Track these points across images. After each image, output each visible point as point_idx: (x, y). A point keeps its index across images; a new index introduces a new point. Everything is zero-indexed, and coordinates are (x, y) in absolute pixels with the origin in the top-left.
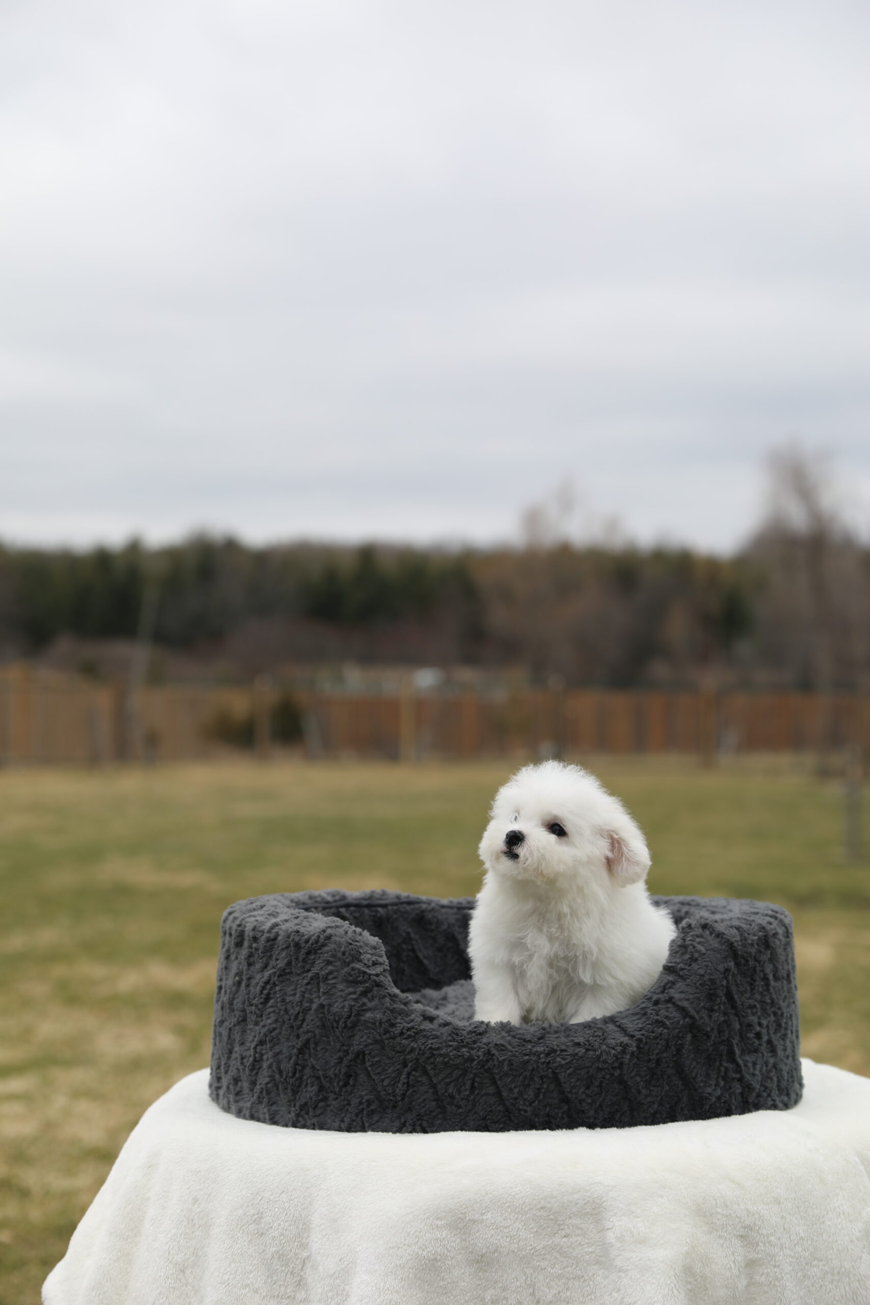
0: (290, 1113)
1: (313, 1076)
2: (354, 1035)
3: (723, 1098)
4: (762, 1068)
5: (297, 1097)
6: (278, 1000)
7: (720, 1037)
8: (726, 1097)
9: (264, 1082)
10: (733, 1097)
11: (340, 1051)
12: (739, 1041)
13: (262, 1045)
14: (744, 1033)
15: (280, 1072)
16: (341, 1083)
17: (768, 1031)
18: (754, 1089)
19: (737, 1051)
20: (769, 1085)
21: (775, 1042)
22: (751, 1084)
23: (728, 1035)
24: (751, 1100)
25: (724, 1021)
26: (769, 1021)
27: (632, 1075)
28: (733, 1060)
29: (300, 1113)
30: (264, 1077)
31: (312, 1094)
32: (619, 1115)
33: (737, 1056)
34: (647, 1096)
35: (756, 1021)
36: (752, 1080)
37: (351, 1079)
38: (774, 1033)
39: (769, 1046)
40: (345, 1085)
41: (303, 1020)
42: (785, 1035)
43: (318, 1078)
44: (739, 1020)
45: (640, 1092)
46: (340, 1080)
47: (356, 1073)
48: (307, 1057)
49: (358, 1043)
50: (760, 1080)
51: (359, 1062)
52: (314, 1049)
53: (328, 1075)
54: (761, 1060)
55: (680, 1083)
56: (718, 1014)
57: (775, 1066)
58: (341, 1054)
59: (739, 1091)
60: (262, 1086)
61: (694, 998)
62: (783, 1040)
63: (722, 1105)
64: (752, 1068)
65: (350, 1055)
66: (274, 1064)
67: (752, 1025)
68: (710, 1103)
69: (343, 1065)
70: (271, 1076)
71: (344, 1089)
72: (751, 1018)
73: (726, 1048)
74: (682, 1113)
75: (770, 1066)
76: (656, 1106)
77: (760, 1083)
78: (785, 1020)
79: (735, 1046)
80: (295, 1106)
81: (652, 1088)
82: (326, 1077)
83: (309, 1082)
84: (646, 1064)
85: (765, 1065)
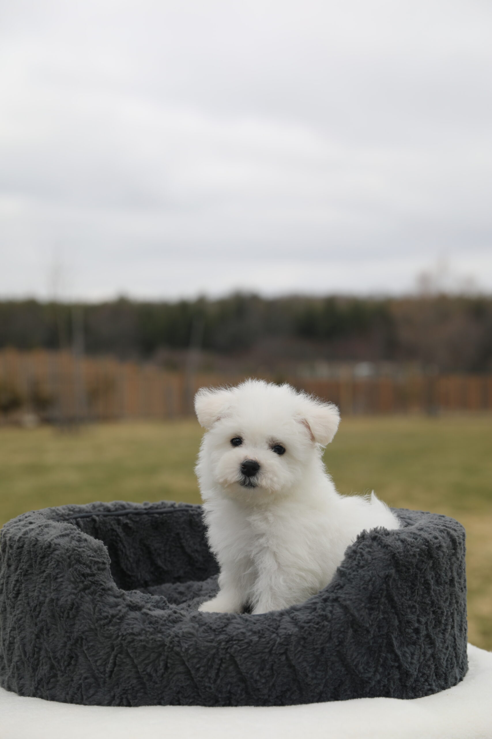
0: (31, 686)
1: (47, 657)
2: (74, 624)
3: (382, 682)
4: (420, 657)
5: (36, 674)
6: (24, 595)
7: (379, 631)
8: (385, 682)
9: (16, 661)
10: (392, 682)
11: (64, 636)
12: (398, 634)
13: (14, 631)
14: (403, 628)
15: (25, 653)
16: (66, 663)
17: (426, 627)
18: (411, 675)
19: (395, 643)
20: (427, 671)
21: (433, 636)
22: (409, 671)
23: (387, 630)
24: (408, 684)
25: (384, 618)
26: (428, 619)
27: (300, 660)
28: (393, 652)
29: (38, 687)
30: (16, 656)
31: (46, 672)
33: (396, 648)
34: (313, 679)
35: (415, 618)
36: (410, 668)
37: (73, 661)
38: (433, 628)
39: (428, 639)
40: (69, 664)
41: (39, 612)
42: (445, 630)
43: (50, 658)
44: (398, 617)
45: (307, 675)
46: (65, 661)
47: (76, 655)
48: (42, 641)
49: (77, 630)
50: (417, 668)
51: (78, 646)
52: (46, 634)
53: (57, 656)
54: (419, 651)
55: (343, 669)
56: (377, 612)
57: (433, 655)
58: (65, 639)
59: (398, 676)
61: (356, 599)
62: (443, 634)
63: (382, 688)
64: (410, 658)
65: (71, 641)
66: (20, 646)
67: (410, 622)
68: (371, 686)
69: (67, 648)
70: (19, 656)
71: (68, 669)
72: (409, 616)
73: (385, 641)
74: (345, 694)
75: (428, 656)
76: (321, 687)
77: (417, 671)
78: (445, 618)
79: (394, 639)
80: (35, 681)
82: (55, 658)
83: (44, 661)
84: (311, 652)
85: (423, 655)
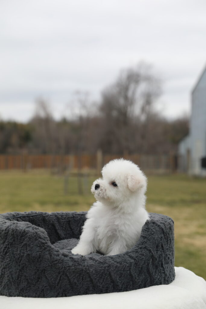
0: (16, 292)
2: (41, 264)
3: (160, 279)
4: (169, 269)
5: (19, 287)
6: (11, 253)
7: (159, 259)
9: (6, 282)
10: (162, 279)
11: (35, 270)
12: (164, 260)
13: (5, 269)
14: (165, 257)
15: (13, 278)
18: (167, 275)
23: (161, 258)
26: (171, 253)
27: (134, 272)
30: (6, 280)
31: (25, 285)
32: (129, 286)
33: (163, 265)
34: (138, 279)
35: (168, 253)
36: (167, 273)
37: (40, 279)
38: (172, 257)
39: (171, 261)
41: (21, 260)
43: (27, 279)
44: (164, 253)
45: (136, 278)
46: (36, 280)
47: (41, 277)
48: (23, 272)
49: (42, 267)
50: (169, 273)
51: (43, 273)
52: (26, 269)
53: (31, 278)
54: (169, 266)
55: (148, 275)
56: (159, 252)
59: (164, 276)
60: (5, 283)
61: (153, 247)
64: (167, 269)
65: (39, 271)
66: (10, 275)
67: (167, 255)
68: (156, 281)
69: (37, 275)
70: (8, 280)
71: (37, 283)
73: (161, 263)
76: (140, 283)
79: (163, 262)
80: (18, 290)
81: (140, 277)
83: (24, 281)
84: (138, 269)
